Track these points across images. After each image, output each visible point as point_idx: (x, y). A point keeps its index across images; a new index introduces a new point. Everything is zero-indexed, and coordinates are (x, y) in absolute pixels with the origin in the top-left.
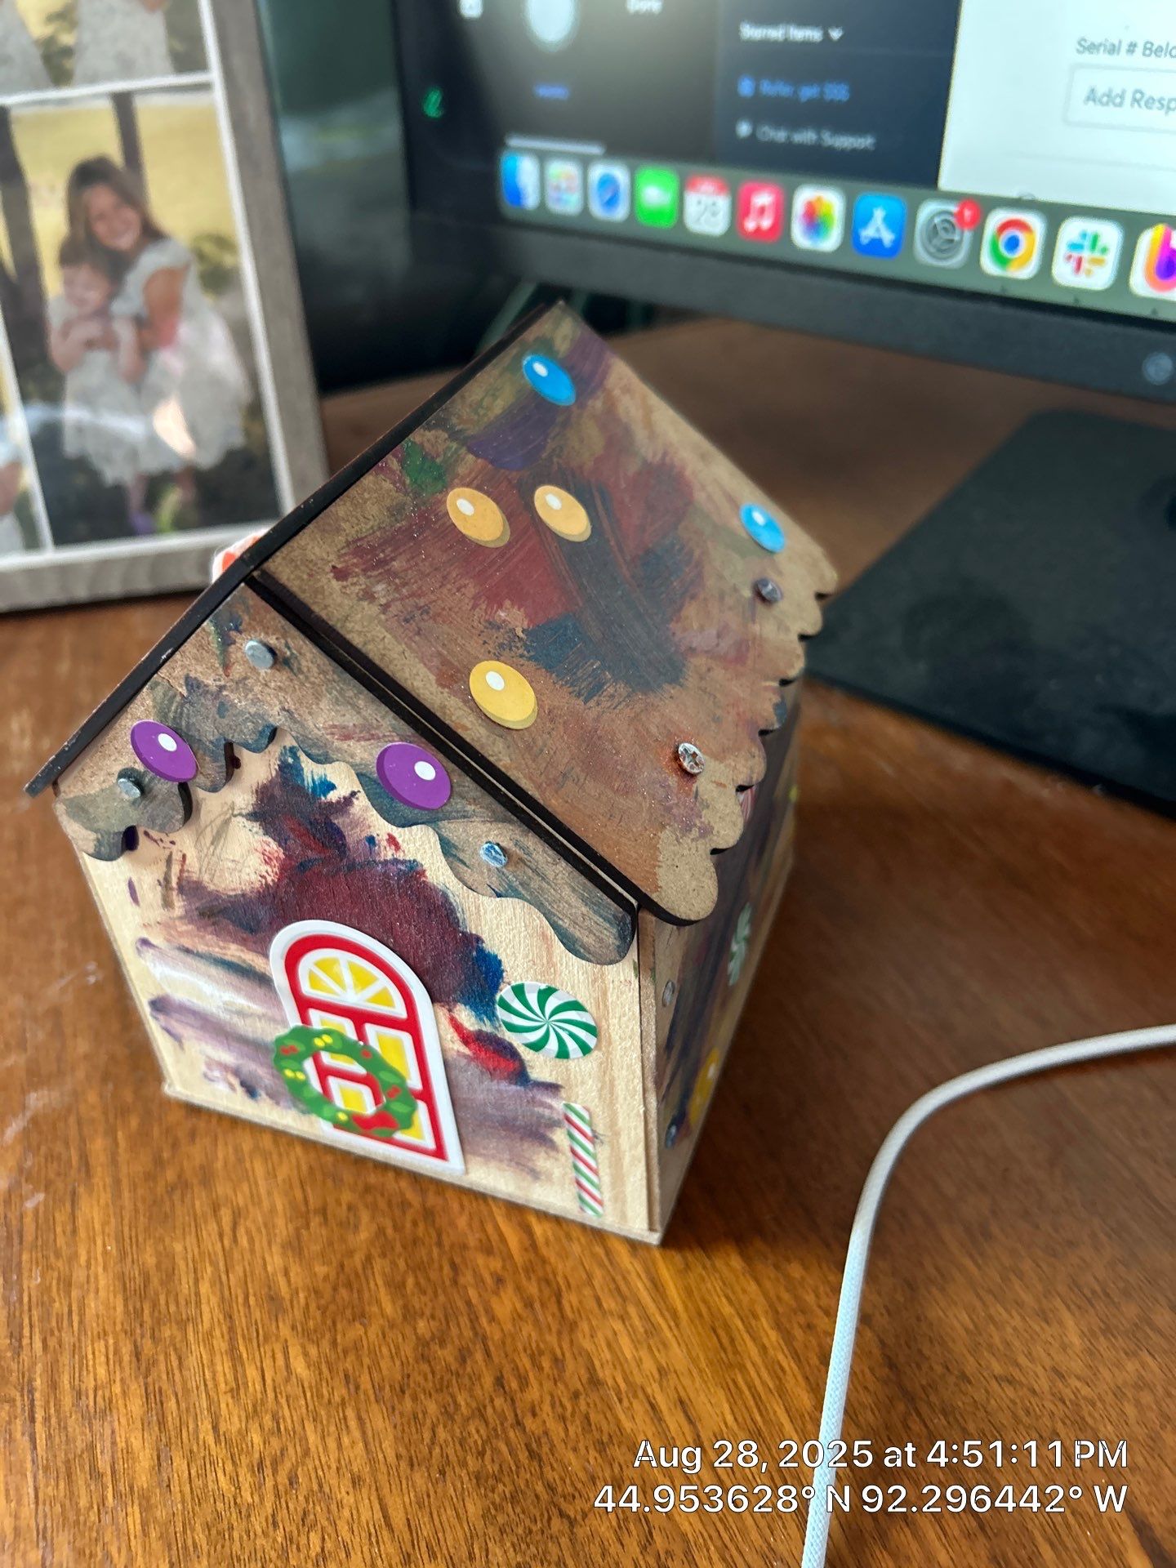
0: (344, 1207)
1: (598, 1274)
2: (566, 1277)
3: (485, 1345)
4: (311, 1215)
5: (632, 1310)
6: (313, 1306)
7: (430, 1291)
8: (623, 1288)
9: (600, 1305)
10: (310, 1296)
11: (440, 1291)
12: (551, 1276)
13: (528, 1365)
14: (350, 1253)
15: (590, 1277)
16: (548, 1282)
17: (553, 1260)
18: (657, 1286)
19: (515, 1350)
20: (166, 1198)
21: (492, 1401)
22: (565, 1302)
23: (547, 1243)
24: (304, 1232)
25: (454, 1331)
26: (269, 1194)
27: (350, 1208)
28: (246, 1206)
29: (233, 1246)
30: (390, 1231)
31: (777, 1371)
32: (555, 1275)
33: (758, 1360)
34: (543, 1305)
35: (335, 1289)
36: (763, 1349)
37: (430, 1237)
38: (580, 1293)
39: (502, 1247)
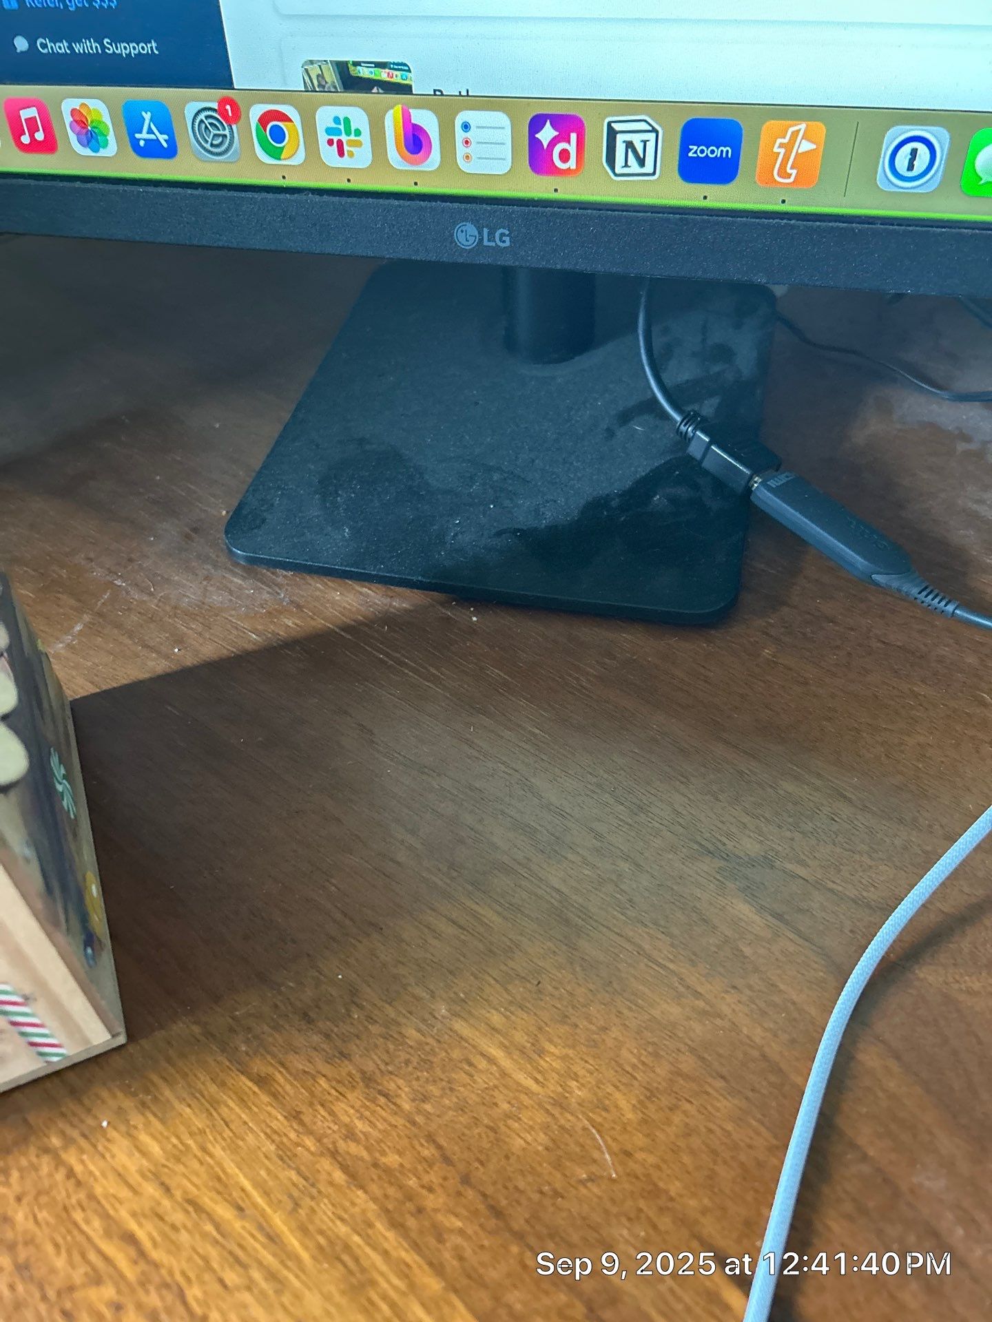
1: (213, 1253)
2: (183, 1273)
5: (256, 1275)
9: (225, 1286)
12: (168, 1279)
15: (206, 1260)
16: (167, 1286)
17: (165, 1260)
18: (273, 1238)
22: (190, 1299)
23: (155, 1245)
31: (404, 1271)
32: (172, 1276)
33: (384, 1267)
36: (385, 1254)
38: (202, 1282)
39: (111, 1270)
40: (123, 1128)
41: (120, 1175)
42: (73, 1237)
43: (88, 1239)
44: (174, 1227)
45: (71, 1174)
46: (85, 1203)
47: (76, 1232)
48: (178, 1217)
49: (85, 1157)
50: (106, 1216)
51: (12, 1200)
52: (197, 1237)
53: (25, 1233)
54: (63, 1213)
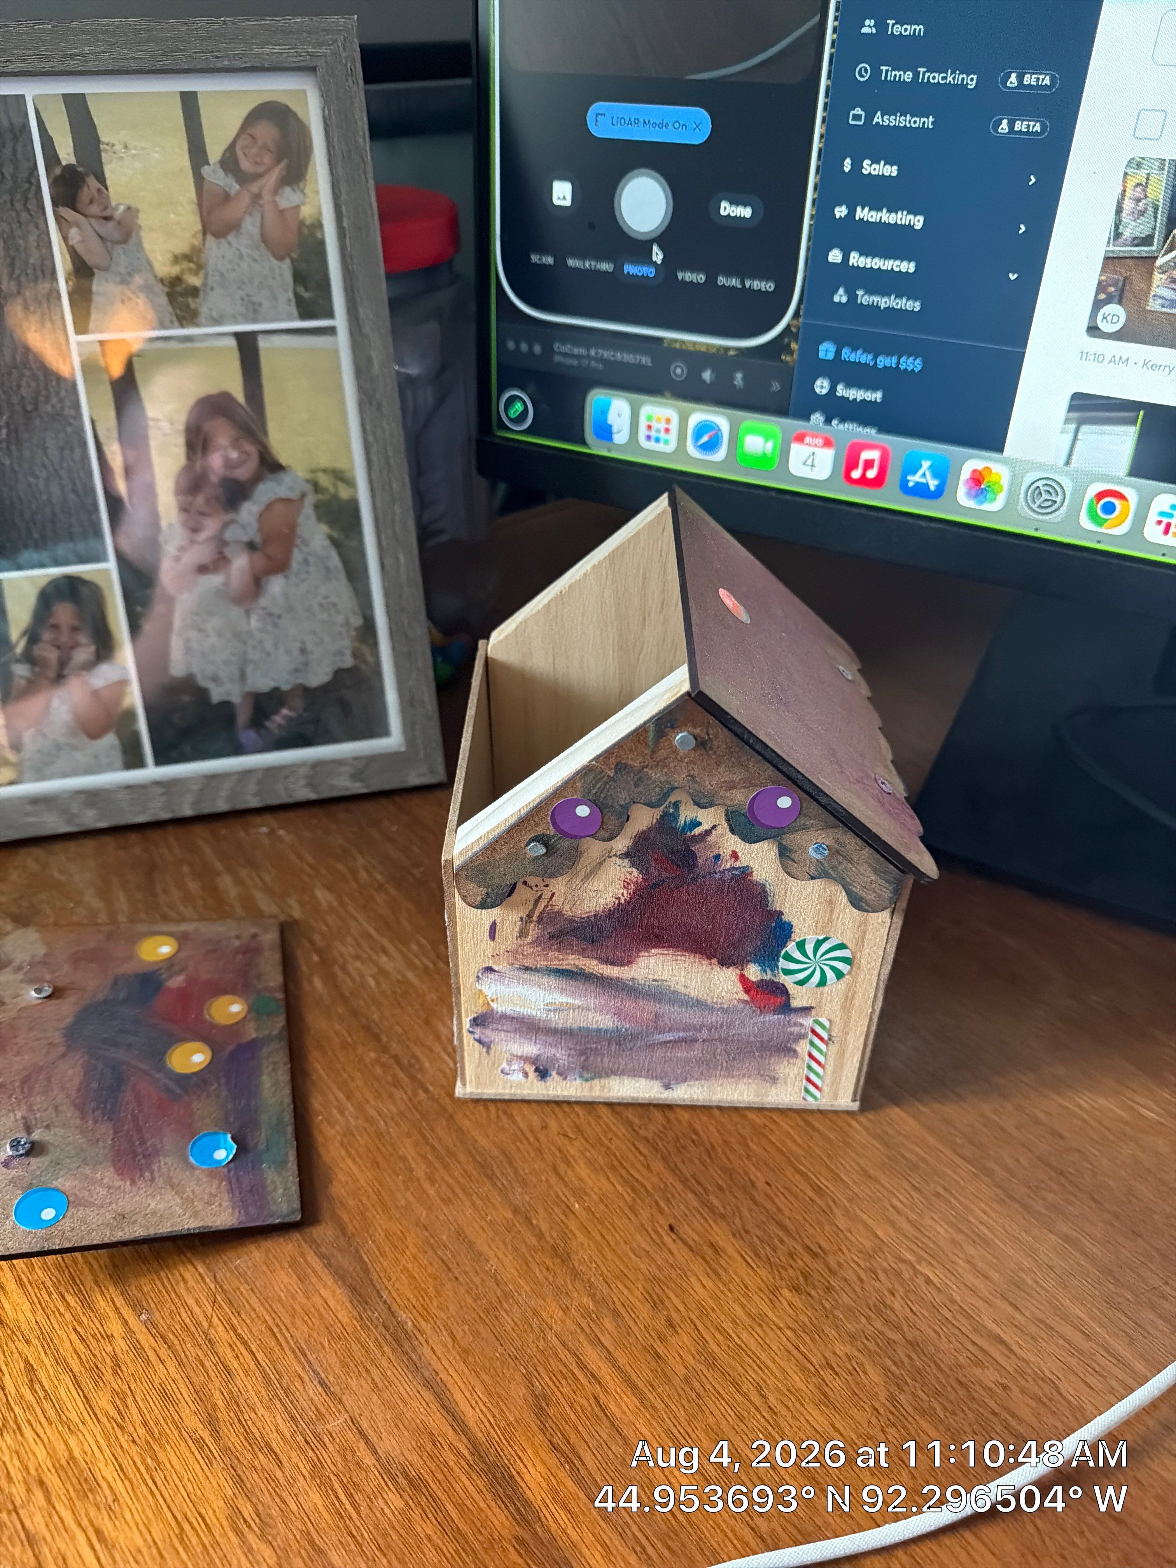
0: (844, 1358)
1: (1073, 1362)
2: (1052, 1372)
4: (822, 1373)
5: (1114, 1383)
7: (958, 1411)
8: (1097, 1368)
11: (965, 1409)
12: (1041, 1374)
14: (874, 1395)
15: (1068, 1366)
16: (1043, 1380)
17: (1034, 1360)
18: (1119, 1360)
20: (687, 1389)
23: (1020, 1347)
24: (827, 1389)
26: (774, 1361)
28: (762, 1380)
30: (893, 1368)
32: (1043, 1372)
34: (1050, 1400)
35: (883, 1431)
37: (929, 1366)
39: (991, 1359)
40: (962, 1256)
41: (971, 1290)
42: (949, 1329)
44: (1032, 1337)
45: (928, 1281)
46: (949, 1305)
47: (950, 1326)
48: (1033, 1329)
49: (938, 1272)
50: (969, 1317)
52: (1054, 1347)
53: (906, 1319)
54: (933, 1310)
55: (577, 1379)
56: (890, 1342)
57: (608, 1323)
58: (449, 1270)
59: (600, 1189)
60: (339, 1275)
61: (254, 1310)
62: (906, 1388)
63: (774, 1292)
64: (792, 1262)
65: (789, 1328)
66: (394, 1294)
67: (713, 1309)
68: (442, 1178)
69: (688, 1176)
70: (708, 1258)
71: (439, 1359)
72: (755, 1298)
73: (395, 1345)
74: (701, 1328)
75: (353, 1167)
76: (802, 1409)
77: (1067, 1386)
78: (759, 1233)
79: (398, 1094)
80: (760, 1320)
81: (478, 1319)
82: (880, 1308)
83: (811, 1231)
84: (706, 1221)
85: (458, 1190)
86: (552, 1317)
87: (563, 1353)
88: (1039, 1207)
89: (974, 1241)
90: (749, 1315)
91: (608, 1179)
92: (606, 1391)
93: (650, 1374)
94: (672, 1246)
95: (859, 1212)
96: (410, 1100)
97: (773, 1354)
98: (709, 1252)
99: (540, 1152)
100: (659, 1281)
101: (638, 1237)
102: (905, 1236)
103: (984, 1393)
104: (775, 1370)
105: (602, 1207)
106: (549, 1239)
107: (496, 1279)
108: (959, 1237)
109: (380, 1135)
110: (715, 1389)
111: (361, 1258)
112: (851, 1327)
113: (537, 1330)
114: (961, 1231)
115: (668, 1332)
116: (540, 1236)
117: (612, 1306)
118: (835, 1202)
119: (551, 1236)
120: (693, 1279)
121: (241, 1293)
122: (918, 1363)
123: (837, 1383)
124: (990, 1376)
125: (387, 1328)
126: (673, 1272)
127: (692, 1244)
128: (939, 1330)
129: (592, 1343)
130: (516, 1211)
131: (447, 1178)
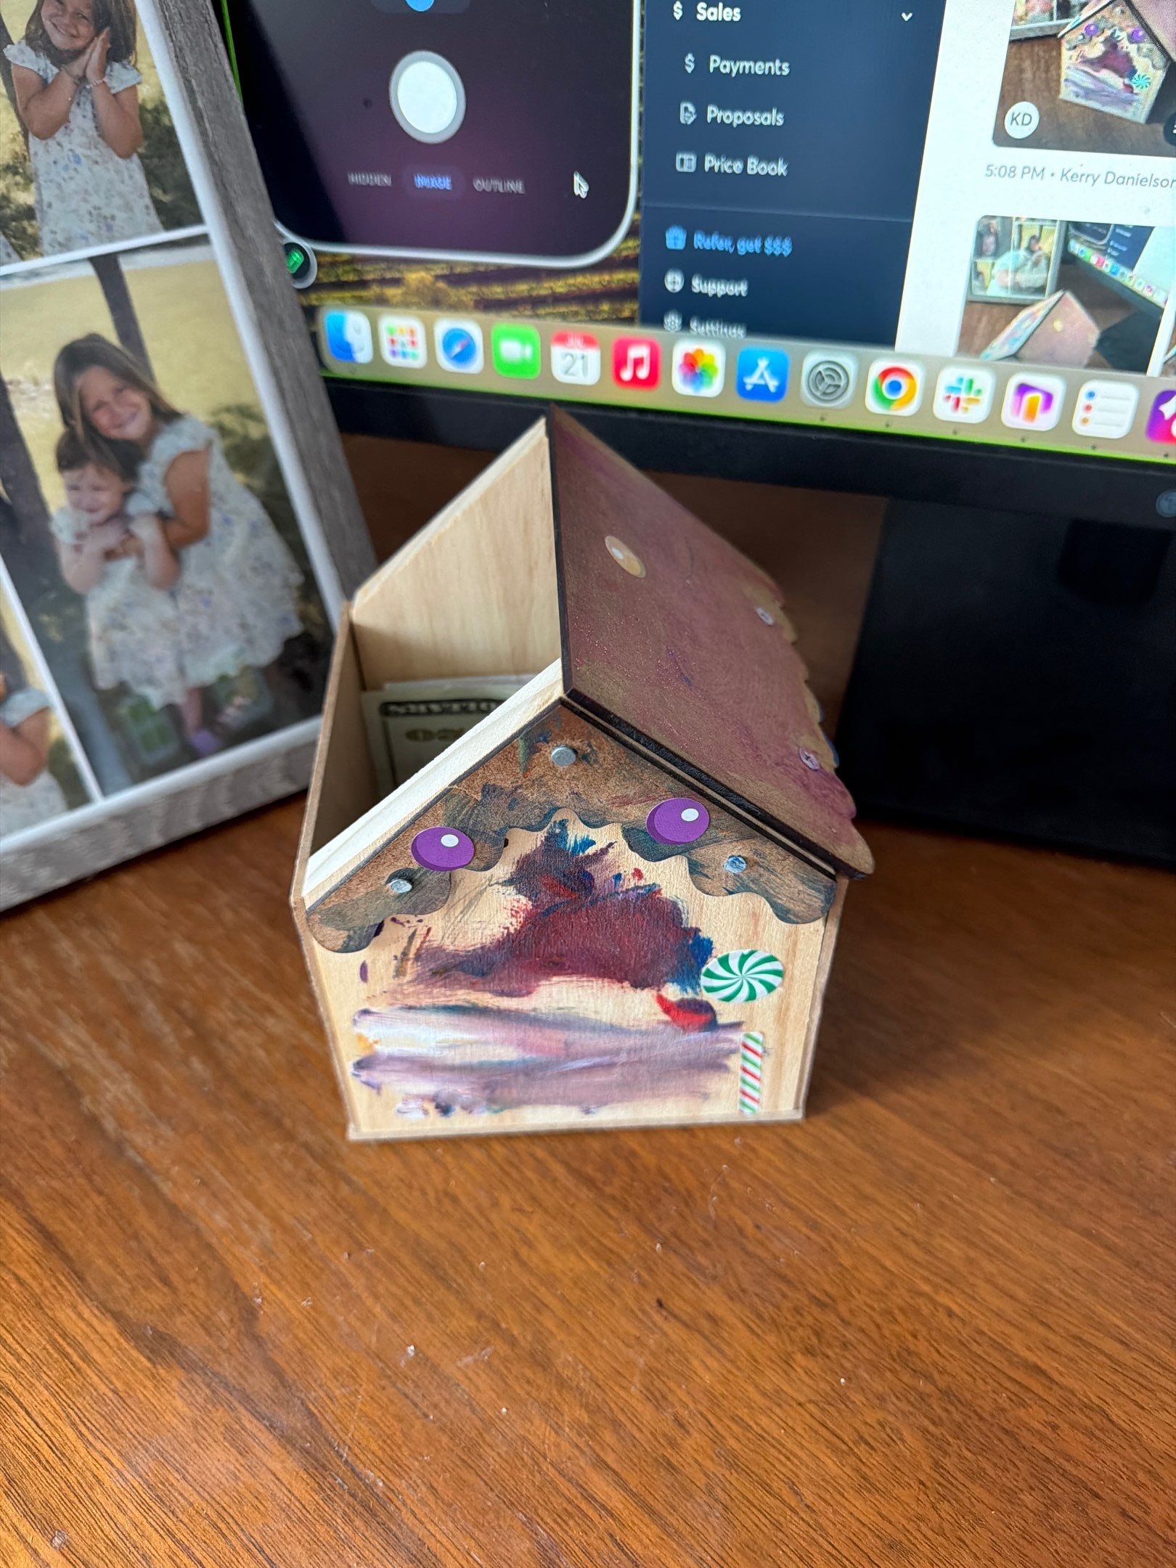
0: (878, 1427)
1: (1117, 1379)
2: (1099, 1397)
3: (1091, 1491)
4: (856, 1450)
6: (929, 1534)
7: (1010, 1467)
8: (1144, 1383)
9: (1143, 1408)
10: (919, 1526)
11: (1017, 1462)
12: (1087, 1402)
13: (1135, 1489)
14: (918, 1467)
15: (1114, 1386)
16: (1091, 1409)
17: (1077, 1387)
19: (1115, 1481)
20: (712, 1502)
21: (1134, 1536)
22: (1114, 1418)
23: (1061, 1374)
24: (864, 1469)
25: (1057, 1491)
26: (802, 1447)
27: (883, 1427)
28: (793, 1472)
29: (814, 1515)
30: (931, 1428)
32: (1089, 1399)
34: (1101, 1430)
35: (934, 1507)
37: (970, 1417)
38: (1119, 1406)
39: (1032, 1395)
40: (981, 1276)
41: (997, 1315)
42: (982, 1367)
43: (999, 1370)
44: (1071, 1360)
45: (950, 1314)
46: (978, 1338)
47: (983, 1364)
48: (1068, 1349)
49: (959, 1301)
50: (1001, 1348)
51: (910, 1338)
52: (1095, 1366)
53: (935, 1364)
54: (962, 1348)
55: (586, 1516)
56: (922, 1397)
57: (609, 1437)
58: (416, 1405)
59: (571, 1270)
60: (287, 1440)
61: (191, 1504)
62: (949, 1450)
63: (787, 1360)
64: (798, 1317)
65: (810, 1401)
66: (357, 1450)
67: (723, 1395)
68: (387, 1289)
69: (667, 1234)
70: (707, 1333)
71: (422, 1523)
72: (768, 1372)
73: (367, 1515)
74: (713, 1421)
75: (280, 1295)
76: (843, 1501)
77: (1116, 1410)
78: (758, 1290)
79: (317, 1193)
80: (777, 1397)
81: (459, 1463)
82: (905, 1357)
83: (813, 1276)
84: (696, 1286)
85: (408, 1302)
86: (544, 1443)
87: (564, 1486)
88: (1050, 1199)
89: (988, 1254)
90: (764, 1394)
91: (578, 1256)
92: (622, 1525)
93: (667, 1492)
94: (667, 1327)
95: (862, 1243)
96: (333, 1198)
97: (799, 1438)
98: (706, 1325)
99: (494, 1236)
100: (657, 1373)
101: (623, 1321)
102: (916, 1262)
103: (1033, 1439)
104: (804, 1457)
105: (578, 1292)
106: (523, 1343)
107: (471, 1405)
108: (972, 1254)
109: (304, 1249)
110: (744, 1496)
111: (307, 1408)
112: (878, 1387)
113: (530, 1462)
114: (972, 1244)
115: (677, 1433)
116: (513, 1342)
117: (609, 1414)
118: (833, 1236)
119: (526, 1340)
120: (696, 1363)
121: (172, 1485)
122: (957, 1417)
123: (875, 1460)
124: (1035, 1417)
125: (353, 1496)
126: (671, 1358)
127: (685, 1318)
128: (971, 1370)
129: (594, 1465)
130: (480, 1316)
131: (393, 1289)
